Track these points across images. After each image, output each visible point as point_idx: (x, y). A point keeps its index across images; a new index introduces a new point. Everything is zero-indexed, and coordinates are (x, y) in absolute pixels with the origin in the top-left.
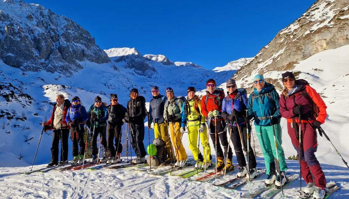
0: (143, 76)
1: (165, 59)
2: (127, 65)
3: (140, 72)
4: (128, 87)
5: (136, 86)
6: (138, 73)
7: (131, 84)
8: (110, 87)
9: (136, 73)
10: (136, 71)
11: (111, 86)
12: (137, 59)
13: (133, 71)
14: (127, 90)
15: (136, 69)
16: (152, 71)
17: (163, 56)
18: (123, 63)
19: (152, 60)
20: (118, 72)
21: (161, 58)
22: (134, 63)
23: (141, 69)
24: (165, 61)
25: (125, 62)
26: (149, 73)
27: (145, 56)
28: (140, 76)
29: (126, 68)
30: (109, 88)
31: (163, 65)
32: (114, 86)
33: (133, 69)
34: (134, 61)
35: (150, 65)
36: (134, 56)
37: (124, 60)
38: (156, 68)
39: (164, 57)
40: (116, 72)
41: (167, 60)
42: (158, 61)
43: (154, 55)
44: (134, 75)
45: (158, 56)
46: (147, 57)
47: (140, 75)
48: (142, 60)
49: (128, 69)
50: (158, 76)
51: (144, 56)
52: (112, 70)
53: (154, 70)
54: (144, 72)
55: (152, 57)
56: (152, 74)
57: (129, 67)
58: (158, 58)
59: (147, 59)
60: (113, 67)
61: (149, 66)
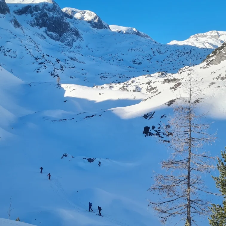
0: (59, 43)
1: (95, 19)
2: (34, 21)
3: (54, 34)
4: (36, 57)
5: (48, 56)
6: (51, 37)
7: (40, 52)
8: (7, 53)
9: (48, 35)
10: (48, 32)
11: (8, 51)
12: (51, 13)
13: (44, 32)
14: (35, 61)
15: (49, 30)
16: (74, 36)
17: (92, 12)
18: (29, 17)
19: (75, 17)
20: (21, 31)
21: (89, 16)
22: (46, 20)
23: (57, 30)
24: (96, 21)
25: (32, 16)
26: (69, 39)
27: (64, 10)
28: (54, 41)
29: (33, 26)
30: (5, 55)
31: (91, 28)
32: (14, 52)
33: (44, 29)
34: (46, 15)
35: (71, 25)
36: (46, 7)
37: (31, 12)
38: (80, 32)
39: (94, 15)
40: (18, 30)
41: (98, 20)
42: (84, 20)
43: (78, 10)
44: (45, 38)
45: (85, 13)
46: (67, 13)
47: (54, 39)
48: (59, 16)
49: (36, 28)
50: (83, 44)
51: (62, 10)
52: (11, 25)
53: (77, 34)
54: (60, 36)
55: (74, 12)
56: (73, 40)
57: (38, 25)
58: (84, 16)
59: (67, 15)
60: (13, 22)
61: (69, 27)
